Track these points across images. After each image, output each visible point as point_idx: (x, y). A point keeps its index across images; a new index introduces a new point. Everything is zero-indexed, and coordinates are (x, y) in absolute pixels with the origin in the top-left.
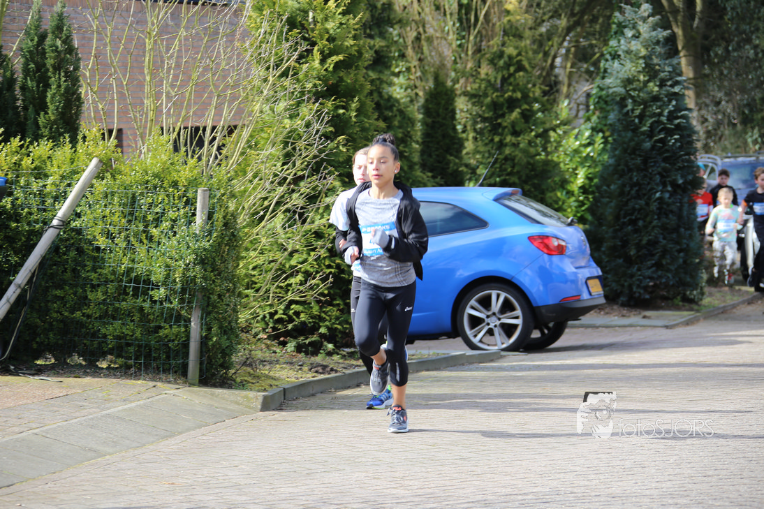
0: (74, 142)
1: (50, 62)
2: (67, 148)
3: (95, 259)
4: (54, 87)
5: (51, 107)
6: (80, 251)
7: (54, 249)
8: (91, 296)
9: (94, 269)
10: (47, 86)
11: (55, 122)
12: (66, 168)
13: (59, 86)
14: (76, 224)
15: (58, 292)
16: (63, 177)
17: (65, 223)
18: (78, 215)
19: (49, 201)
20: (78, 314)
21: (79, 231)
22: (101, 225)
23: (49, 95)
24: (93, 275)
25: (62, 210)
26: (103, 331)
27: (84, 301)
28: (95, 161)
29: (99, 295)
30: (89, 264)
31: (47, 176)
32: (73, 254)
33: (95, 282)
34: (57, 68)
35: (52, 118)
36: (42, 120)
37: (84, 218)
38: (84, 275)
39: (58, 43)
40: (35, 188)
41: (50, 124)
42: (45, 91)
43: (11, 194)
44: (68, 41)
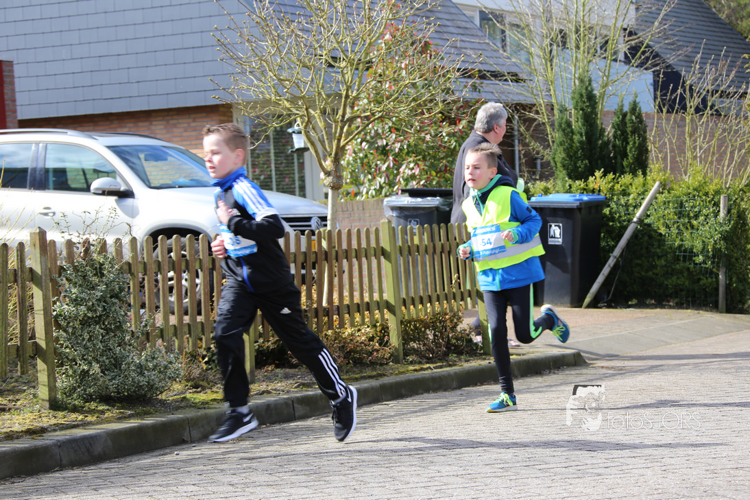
0: (644, 174)
1: (629, 130)
2: (640, 179)
3: (659, 241)
4: (631, 143)
5: (630, 155)
6: (650, 237)
7: (635, 235)
8: (658, 263)
9: (659, 247)
10: (628, 143)
11: (633, 163)
12: (641, 190)
13: (635, 143)
14: (647, 221)
15: (639, 262)
16: (639, 195)
17: (640, 221)
18: (649, 216)
19: (631, 209)
20: (650, 273)
21: (649, 225)
22: (662, 221)
23: (628, 148)
24: (658, 250)
25: (639, 213)
26: (666, 282)
27: (655, 267)
28: (657, 183)
29: (663, 262)
30: (656, 244)
31: (629, 195)
32: (646, 238)
33: (661, 254)
34: (633, 132)
35: (631, 161)
36: (625, 163)
37: (652, 217)
38: (653, 250)
39: (634, 118)
40: (622, 202)
41: (630, 165)
42: (626, 146)
43: (609, 206)
44: (639, 116)
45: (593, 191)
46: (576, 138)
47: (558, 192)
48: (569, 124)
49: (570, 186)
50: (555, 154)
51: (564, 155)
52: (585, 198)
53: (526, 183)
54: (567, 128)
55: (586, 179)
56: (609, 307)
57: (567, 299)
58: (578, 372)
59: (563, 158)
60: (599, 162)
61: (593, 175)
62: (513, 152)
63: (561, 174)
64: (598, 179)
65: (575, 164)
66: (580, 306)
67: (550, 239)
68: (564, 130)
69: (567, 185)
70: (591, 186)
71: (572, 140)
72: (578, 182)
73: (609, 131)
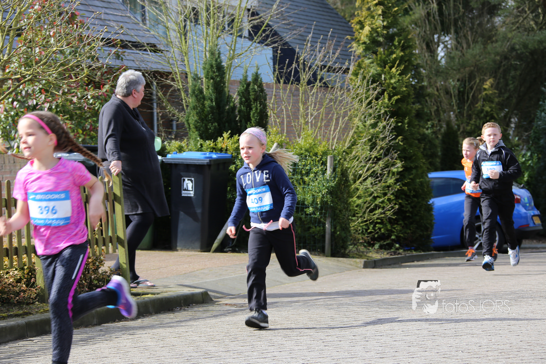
1: (252, 97)
4: (254, 109)
5: (253, 119)
10: (251, 109)
13: (257, 109)
23: (252, 114)
28: (275, 145)
34: (255, 100)
39: (256, 87)
42: (250, 112)
43: (234, 163)
44: (260, 85)
45: (221, 150)
46: (207, 103)
47: (190, 150)
48: (201, 91)
49: (201, 145)
50: (189, 117)
51: (196, 118)
52: (214, 156)
53: (163, 142)
54: (199, 95)
55: (215, 140)
56: (234, 251)
57: (198, 244)
58: (205, 309)
59: (196, 121)
60: (227, 124)
61: (221, 136)
62: (152, 114)
63: (194, 134)
64: (226, 140)
65: (206, 126)
66: (209, 251)
67: (183, 192)
68: (196, 96)
69: (199, 144)
70: (219, 145)
71: (203, 105)
72: (208, 142)
73: (236, 98)
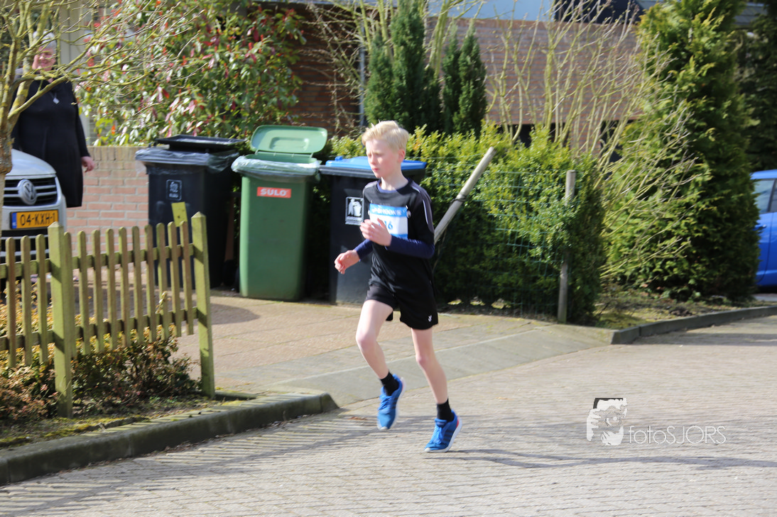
0: (478, 135)
1: (462, 74)
2: (473, 140)
3: (489, 224)
4: (464, 93)
5: (462, 109)
6: (479, 219)
7: (459, 216)
8: (486, 253)
9: (489, 233)
10: (460, 92)
11: (465, 120)
12: (472, 155)
13: (469, 92)
14: (477, 198)
15: (462, 250)
16: (469, 162)
17: (467, 197)
18: (478, 191)
19: (458, 180)
20: (476, 267)
21: (479, 204)
22: (494, 200)
23: (461, 99)
24: (488, 237)
25: (466, 185)
26: (495, 280)
27: (481, 257)
28: (490, 150)
29: (493, 253)
30: (485, 228)
31: (457, 161)
32: (474, 220)
33: (491, 243)
34: (468, 78)
35: (463, 117)
36: (455, 119)
37: (483, 194)
38: (481, 236)
39: (468, 59)
40: (448, 170)
41: (462, 121)
42: (458, 97)
43: (430, 175)
44: (476, 58)
46: (396, 81)
48: (387, 63)
51: (378, 103)
53: (329, 137)
54: (384, 67)
59: (377, 108)
60: (423, 115)
61: (413, 132)
64: (419, 138)
67: (348, 218)
68: (379, 71)
71: (389, 83)
